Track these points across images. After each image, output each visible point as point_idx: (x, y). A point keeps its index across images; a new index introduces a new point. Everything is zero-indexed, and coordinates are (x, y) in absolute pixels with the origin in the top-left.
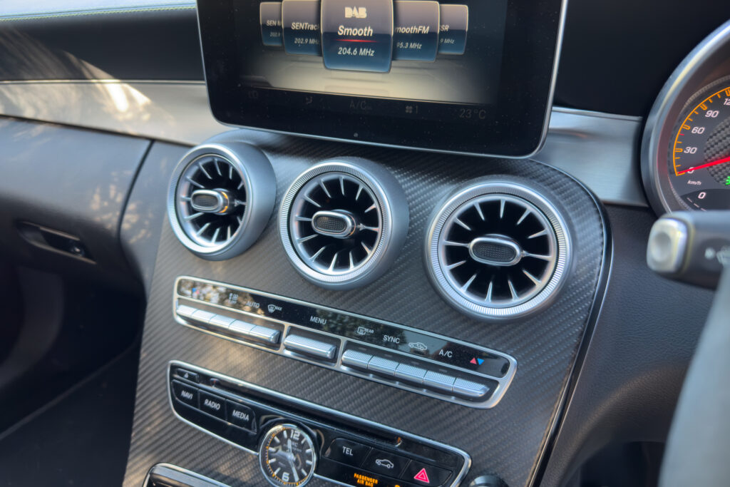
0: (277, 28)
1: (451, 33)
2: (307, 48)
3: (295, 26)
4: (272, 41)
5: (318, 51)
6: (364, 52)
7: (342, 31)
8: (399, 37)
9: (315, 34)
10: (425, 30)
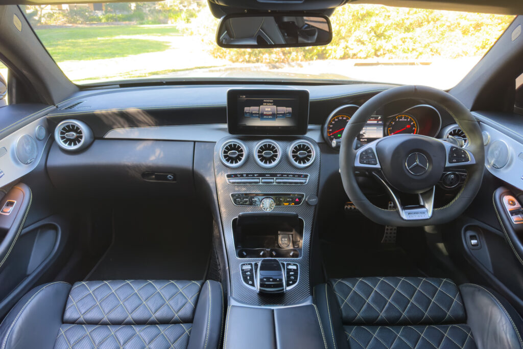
0: (249, 113)
1: (288, 113)
2: (256, 117)
3: (253, 112)
4: (247, 115)
5: (259, 117)
6: (270, 117)
7: (265, 113)
8: (277, 114)
9: (259, 114)
10: (283, 112)
